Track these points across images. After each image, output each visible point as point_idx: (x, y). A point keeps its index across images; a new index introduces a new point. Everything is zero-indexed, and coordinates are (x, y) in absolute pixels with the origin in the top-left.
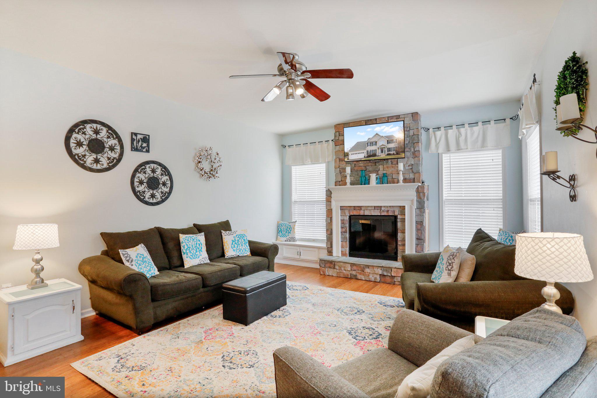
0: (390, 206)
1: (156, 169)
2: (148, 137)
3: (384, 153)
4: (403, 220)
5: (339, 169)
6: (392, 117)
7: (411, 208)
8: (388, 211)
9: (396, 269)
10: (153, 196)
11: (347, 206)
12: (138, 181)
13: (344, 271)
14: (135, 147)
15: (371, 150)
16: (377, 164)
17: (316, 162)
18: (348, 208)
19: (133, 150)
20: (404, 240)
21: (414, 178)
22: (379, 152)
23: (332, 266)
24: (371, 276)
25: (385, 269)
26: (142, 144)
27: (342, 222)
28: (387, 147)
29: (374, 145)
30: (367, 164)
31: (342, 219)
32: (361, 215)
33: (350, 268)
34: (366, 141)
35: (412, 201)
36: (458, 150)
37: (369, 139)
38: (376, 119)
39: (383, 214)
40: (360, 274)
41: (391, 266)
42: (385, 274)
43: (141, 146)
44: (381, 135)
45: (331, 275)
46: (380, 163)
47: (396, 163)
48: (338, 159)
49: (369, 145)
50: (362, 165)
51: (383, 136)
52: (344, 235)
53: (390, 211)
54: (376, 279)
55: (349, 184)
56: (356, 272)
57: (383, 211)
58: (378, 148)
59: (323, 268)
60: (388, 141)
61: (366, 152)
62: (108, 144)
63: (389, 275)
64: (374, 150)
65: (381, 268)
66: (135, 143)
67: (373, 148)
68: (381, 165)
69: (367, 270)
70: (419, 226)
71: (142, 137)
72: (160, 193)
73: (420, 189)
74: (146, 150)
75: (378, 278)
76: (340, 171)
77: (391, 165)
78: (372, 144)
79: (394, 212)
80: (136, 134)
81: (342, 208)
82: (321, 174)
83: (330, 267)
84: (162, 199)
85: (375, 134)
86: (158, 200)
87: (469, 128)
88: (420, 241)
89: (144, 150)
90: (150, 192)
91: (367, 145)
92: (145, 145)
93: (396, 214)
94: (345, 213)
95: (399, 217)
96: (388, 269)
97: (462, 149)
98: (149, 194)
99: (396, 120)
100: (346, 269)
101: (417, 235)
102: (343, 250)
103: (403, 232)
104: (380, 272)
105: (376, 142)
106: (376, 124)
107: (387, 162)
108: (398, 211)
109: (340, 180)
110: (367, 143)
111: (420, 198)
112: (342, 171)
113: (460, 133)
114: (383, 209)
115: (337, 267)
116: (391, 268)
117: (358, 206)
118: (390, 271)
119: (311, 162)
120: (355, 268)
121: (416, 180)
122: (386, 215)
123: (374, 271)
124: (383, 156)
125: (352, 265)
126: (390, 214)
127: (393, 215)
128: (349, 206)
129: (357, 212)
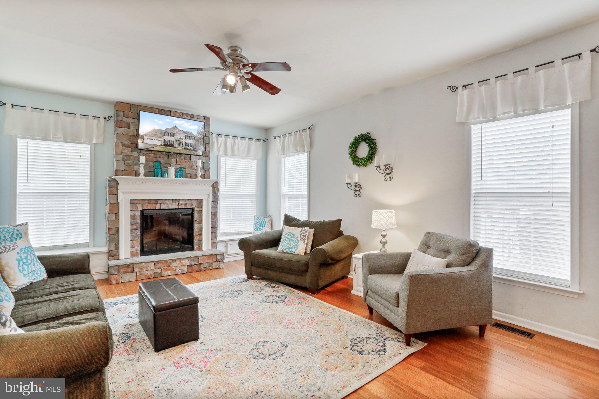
0: (188, 200)
3: (181, 146)
4: (201, 213)
5: (121, 156)
6: (187, 115)
7: (208, 201)
8: (186, 204)
9: (202, 257)
11: (140, 200)
13: (146, 272)
15: (168, 140)
16: (170, 157)
17: (75, 140)
18: (141, 202)
20: (201, 230)
21: (205, 175)
22: (176, 144)
23: (130, 269)
24: (178, 269)
25: (192, 259)
27: (133, 217)
28: (185, 142)
29: (172, 136)
30: (159, 156)
31: (132, 214)
32: (156, 208)
33: (154, 267)
34: (164, 130)
35: (209, 195)
36: (233, 155)
37: (167, 129)
38: (170, 111)
39: (180, 207)
40: (166, 270)
41: (198, 255)
42: (193, 263)
44: (180, 129)
45: (127, 281)
46: (174, 156)
47: (189, 159)
48: (120, 144)
49: (167, 135)
50: (152, 155)
51: (182, 130)
52: (134, 233)
53: (188, 205)
54: (184, 271)
55: (143, 175)
56: (161, 269)
57: (181, 204)
58: (176, 140)
59: (116, 276)
60: (186, 136)
61: (163, 141)
63: (197, 263)
64: (171, 141)
65: (188, 259)
67: (171, 138)
68: (174, 158)
69: (175, 264)
70: (213, 217)
73: (215, 185)
75: (185, 269)
76: (123, 158)
77: (184, 160)
78: (169, 134)
79: (192, 205)
81: (133, 202)
82: (81, 157)
83: (126, 272)
85: (174, 126)
87: (240, 141)
88: (213, 229)
91: (165, 134)
93: (194, 206)
94: (137, 207)
95: (196, 209)
96: (195, 259)
97: (236, 156)
99: (190, 118)
100: (149, 269)
101: (212, 224)
102: (134, 249)
103: (201, 223)
104: (187, 263)
105: (174, 134)
106: (170, 116)
107: (181, 157)
108: (195, 204)
109: (124, 169)
110: (165, 133)
111: (215, 193)
112: (125, 158)
113: (235, 143)
114: (181, 202)
115: (136, 270)
116: (198, 257)
117: (153, 200)
118: (197, 260)
119: (64, 139)
120: (159, 265)
121: (206, 177)
122: (184, 208)
123: (182, 263)
124: (180, 149)
125: (156, 263)
126: (188, 207)
127: (191, 207)
128: (141, 200)
129: (152, 206)
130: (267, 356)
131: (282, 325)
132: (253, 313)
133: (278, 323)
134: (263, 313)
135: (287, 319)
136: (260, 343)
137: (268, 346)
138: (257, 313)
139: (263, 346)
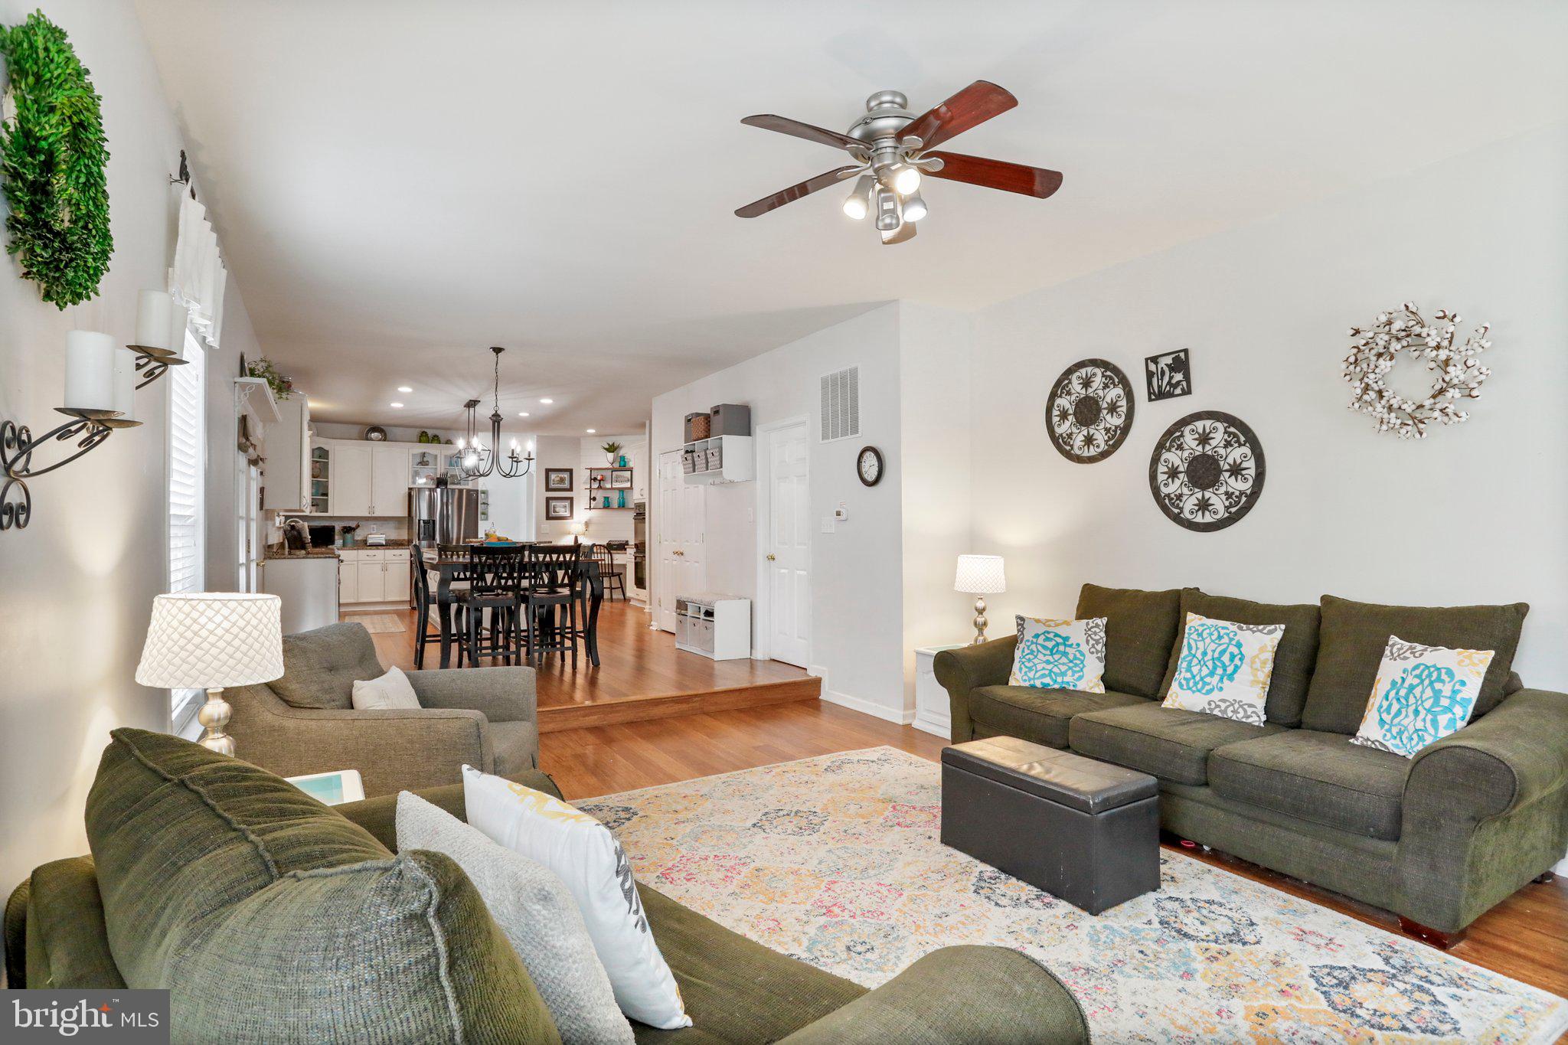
1: (1211, 432)
2: (1182, 355)
10: (1204, 506)
12: (1166, 470)
14: (1156, 391)
19: (1153, 397)
26: (1171, 378)
43: (1169, 383)
62: (1106, 400)
66: (1155, 380)
71: (1169, 360)
72: (1224, 497)
74: (1183, 389)
80: (1154, 360)
84: (1230, 513)
86: (1218, 517)
89: (1178, 391)
90: (1196, 495)
92: (1178, 377)
98: (1193, 500)
130: (793, 814)
131: (753, 865)
132: (836, 910)
133: (761, 873)
134: (803, 908)
135: (735, 881)
136: (807, 832)
137: (790, 828)
138: (824, 911)
139: (801, 829)
